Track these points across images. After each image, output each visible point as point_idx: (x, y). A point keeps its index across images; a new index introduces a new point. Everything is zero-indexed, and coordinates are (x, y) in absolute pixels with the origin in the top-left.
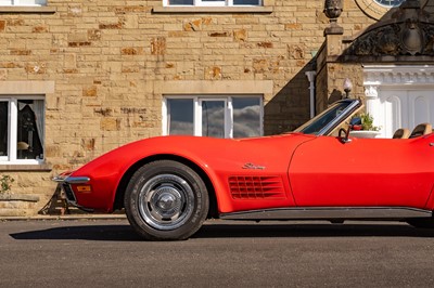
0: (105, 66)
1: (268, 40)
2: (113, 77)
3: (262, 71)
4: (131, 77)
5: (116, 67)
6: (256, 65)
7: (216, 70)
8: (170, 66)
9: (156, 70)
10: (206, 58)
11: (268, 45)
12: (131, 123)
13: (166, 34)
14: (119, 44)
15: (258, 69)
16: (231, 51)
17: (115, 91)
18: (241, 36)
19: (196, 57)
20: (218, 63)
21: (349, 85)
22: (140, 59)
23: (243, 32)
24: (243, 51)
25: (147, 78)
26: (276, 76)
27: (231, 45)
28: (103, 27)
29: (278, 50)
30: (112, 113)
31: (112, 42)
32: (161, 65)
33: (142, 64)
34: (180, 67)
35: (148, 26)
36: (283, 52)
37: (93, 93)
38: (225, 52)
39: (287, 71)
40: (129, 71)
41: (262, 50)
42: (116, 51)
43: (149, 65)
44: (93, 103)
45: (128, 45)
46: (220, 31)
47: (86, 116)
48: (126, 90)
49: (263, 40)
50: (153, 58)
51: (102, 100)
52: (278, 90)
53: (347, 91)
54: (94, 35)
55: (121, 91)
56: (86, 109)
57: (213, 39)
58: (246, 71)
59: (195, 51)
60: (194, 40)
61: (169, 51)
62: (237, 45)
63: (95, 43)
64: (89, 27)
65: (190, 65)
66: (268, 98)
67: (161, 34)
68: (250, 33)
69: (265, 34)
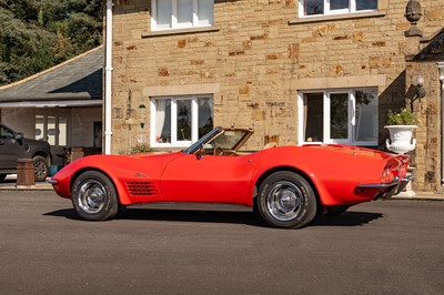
0: (254, 70)
1: (382, 40)
2: (260, 78)
3: (377, 66)
4: (273, 77)
5: (262, 70)
6: (372, 62)
7: (338, 67)
8: (303, 67)
9: (292, 70)
10: (331, 58)
11: (382, 44)
12: (274, 114)
13: (299, 41)
14: (264, 51)
15: (373, 65)
16: (351, 51)
17: (262, 89)
18: (359, 38)
19: (323, 58)
20: (340, 62)
21: (421, 81)
22: (280, 62)
23: (361, 34)
24: (361, 51)
25: (285, 77)
26: (388, 70)
27: (351, 46)
28: (253, 38)
29: (391, 48)
30: (260, 107)
31: (259, 50)
32: (296, 66)
33: (282, 66)
34: (310, 67)
35: (286, 35)
36: (395, 49)
37: (246, 91)
38: (345, 52)
39: (398, 66)
40: (272, 72)
41: (377, 48)
42: (262, 57)
43: (287, 67)
44: (247, 99)
45: (272, 51)
46: (342, 34)
47: (242, 110)
48: (269, 88)
49: (378, 40)
50: (290, 61)
51: (252, 97)
52: (390, 82)
53: (419, 86)
54: (247, 46)
55: (266, 88)
56: (241, 104)
57: (336, 42)
58: (363, 67)
59: (322, 53)
60: (321, 43)
61: (302, 55)
62: (356, 46)
63: (247, 52)
64: (243, 39)
65: (318, 65)
66: (382, 90)
67: (296, 41)
68: (367, 35)
69: (379, 35)
